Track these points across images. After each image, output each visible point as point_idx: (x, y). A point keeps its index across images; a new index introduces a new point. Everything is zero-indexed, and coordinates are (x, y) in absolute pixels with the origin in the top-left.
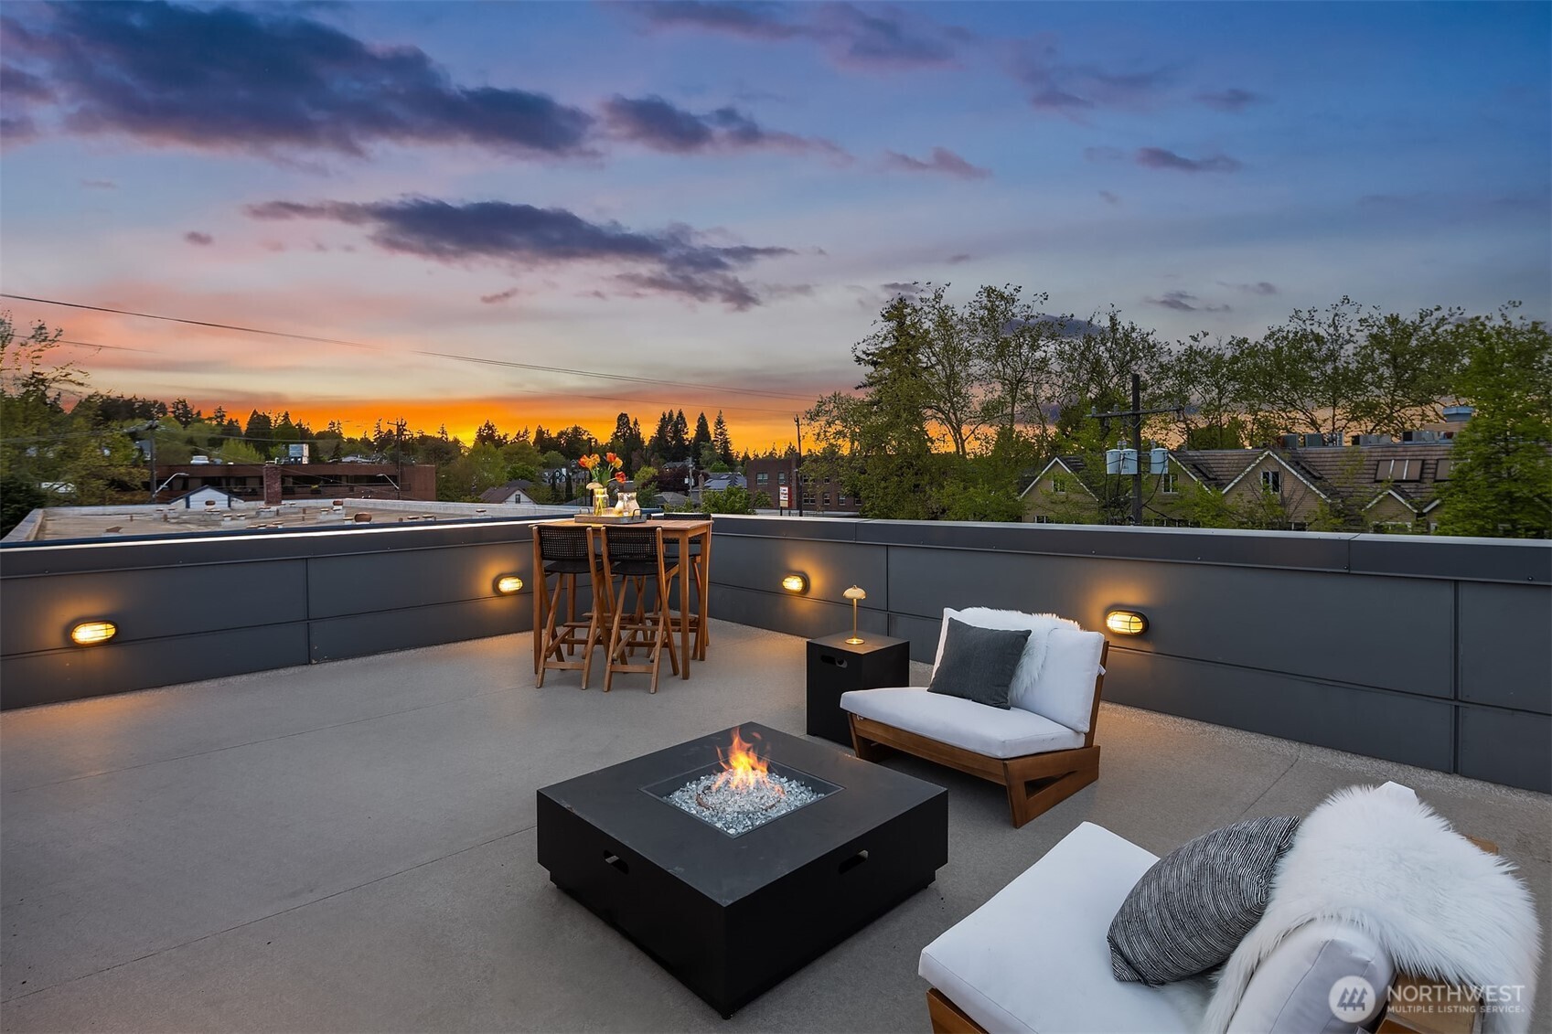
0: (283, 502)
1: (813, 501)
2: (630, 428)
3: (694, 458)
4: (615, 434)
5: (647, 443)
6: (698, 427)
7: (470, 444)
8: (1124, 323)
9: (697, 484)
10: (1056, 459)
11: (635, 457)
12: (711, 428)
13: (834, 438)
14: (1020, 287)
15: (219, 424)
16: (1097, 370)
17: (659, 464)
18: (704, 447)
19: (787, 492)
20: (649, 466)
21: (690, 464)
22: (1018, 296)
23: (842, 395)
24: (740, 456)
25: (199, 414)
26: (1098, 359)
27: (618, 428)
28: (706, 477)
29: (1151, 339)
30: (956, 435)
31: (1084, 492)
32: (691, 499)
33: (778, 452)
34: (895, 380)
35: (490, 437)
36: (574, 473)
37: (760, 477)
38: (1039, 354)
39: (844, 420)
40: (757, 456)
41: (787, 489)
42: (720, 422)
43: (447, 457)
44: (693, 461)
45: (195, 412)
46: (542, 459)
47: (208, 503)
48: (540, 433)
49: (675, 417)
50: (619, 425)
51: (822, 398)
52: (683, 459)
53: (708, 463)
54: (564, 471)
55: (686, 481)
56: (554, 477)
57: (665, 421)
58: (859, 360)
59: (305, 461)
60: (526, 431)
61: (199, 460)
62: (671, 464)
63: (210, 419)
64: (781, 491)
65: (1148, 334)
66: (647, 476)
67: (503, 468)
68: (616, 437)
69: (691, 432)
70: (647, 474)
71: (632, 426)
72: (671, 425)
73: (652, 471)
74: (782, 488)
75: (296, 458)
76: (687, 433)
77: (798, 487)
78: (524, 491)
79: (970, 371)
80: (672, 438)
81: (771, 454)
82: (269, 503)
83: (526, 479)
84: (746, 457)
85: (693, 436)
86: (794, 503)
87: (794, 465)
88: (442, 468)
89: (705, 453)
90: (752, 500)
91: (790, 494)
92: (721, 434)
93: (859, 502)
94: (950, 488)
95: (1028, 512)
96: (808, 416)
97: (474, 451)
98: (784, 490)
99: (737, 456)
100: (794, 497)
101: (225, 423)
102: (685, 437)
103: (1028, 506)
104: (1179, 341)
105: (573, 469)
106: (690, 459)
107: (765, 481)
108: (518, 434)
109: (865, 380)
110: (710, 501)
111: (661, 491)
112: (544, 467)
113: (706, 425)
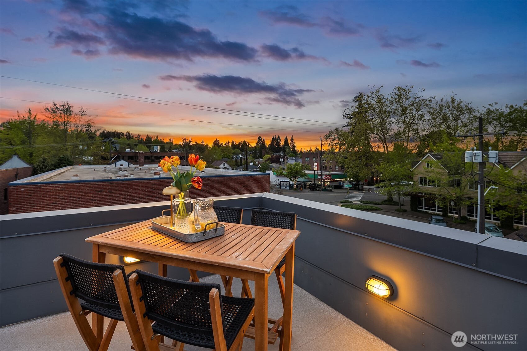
0: (144, 165)
1: (326, 168)
2: (262, 142)
3: (283, 152)
4: (257, 143)
5: (267, 147)
6: (285, 141)
7: (211, 146)
8: (457, 99)
9: (284, 161)
10: (429, 154)
11: (263, 151)
12: (289, 142)
13: (335, 145)
14: (413, 86)
15: (138, 139)
16: (445, 119)
17: (271, 154)
18: (287, 148)
19: (317, 165)
20: (268, 154)
21: (282, 154)
22: (412, 89)
23: (339, 129)
24: (299, 151)
25: (133, 136)
26: (445, 115)
27: (258, 141)
28: (287, 158)
29: (470, 106)
30: (384, 144)
31: (441, 168)
32: (281, 166)
33: (312, 150)
34: (360, 123)
35: (217, 144)
36: (243, 156)
37: (306, 159)
38: (420, 113)
39: (339, 139)
40: (305, 151)
41: (317, 163)
42: (292, 140)
43: (203, 150)
44: (283, 153)
45: (132, 136)
46: (233, 151)
47: (121, 165)
48: (233, 143)
49: (277, 138)
50: (258, 140)
51: (331, 130)
52: (279, 152)
53: (288, 154)
54: (240, 155)
55: (280, 160)
56: (236, 157)
57: (274, 139)
58: (344, 117)
59: (158, 151)
60: (229, 142)
61: (128, 150)
62: (275, 154)
63: (136, 138)
64: (315, 164)
65: (468, 104)
66: (267, 158)
67: (220, 154)
68: (257, 144)
69: (282, 143)
70: (267, 157)
71: (262, 141)
72: (276, 140)
73: (269, 156)
74: (315, 163)
75: (156, 150)
76: (281, 143)
77: (320, 163)
78: (226, 162)
79: (390, 120)
80: (276, 145)
81: (310, 151)
82: (140, 165)
83: (228, 158)
84: (301, 152)
85: (283, 144)
86: (319, 169)
87: (319, 155)
88: (201, 154)
89: (287, 150)
90: (304, 167)
91: (318, 166)
92: (293, 144)
93: (343, 169)
94: (382, 165)
95: (416, 175)
96: (326, 137)
97: (212, 148)
98: (316, 164)
99: (298, 151)
100: (319, 167)
101: (140, 139)
102: (280, 144)
103: (417, 173)
104: (483, 107)
105: (243, 155)
106: (282, 152)
107: (308, 160)
108: (226, 143)
109: (346, 124)
110: (289, 167)
111: (271, 163)
112: (234, 154)
113: (288, 140)
